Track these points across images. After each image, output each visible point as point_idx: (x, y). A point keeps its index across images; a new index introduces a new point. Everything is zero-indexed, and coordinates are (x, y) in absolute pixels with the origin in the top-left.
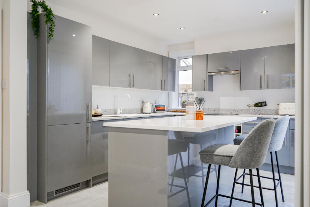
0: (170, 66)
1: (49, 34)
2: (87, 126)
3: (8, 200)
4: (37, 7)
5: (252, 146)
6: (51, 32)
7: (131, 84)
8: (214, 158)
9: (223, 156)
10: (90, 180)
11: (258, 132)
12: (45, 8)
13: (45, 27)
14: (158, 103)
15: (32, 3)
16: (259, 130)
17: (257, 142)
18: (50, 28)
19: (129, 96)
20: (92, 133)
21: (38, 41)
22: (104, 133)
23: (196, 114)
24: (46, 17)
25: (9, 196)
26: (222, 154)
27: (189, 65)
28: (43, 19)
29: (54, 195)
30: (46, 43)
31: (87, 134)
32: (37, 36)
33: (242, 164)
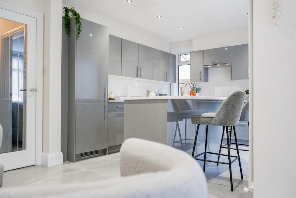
0: (171, 61)
1: (78, 33)
2: (104, 105)
3: (48, 157)
4: (69, 13)
5: (227, 109)
6: (79, 32)
7: (138, 75)
8: (201, 120)
9: (207, 117)
10: (107, 149)
11: (231, 99)
12: (75, 13)
13: (74, 27)
14: (161, 93)
15: (64, 10)
16: (232, 98)
17: (230, 106)
18: (78, 28)
19: (137, 85)
20: (108, 111)
21: (69, 39)
22: (117, 113)
23: (191, 93)
24: (75, 20)
25: (49, 154)
26: (207, 116)
27: (188, 60)
28: (73, 22)
29: (80, 158)
30: (76, 39)
31: (105, 112)
32: (69, 35)
33: (220, 122)
